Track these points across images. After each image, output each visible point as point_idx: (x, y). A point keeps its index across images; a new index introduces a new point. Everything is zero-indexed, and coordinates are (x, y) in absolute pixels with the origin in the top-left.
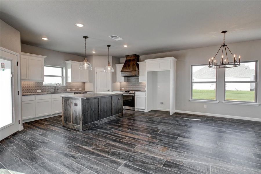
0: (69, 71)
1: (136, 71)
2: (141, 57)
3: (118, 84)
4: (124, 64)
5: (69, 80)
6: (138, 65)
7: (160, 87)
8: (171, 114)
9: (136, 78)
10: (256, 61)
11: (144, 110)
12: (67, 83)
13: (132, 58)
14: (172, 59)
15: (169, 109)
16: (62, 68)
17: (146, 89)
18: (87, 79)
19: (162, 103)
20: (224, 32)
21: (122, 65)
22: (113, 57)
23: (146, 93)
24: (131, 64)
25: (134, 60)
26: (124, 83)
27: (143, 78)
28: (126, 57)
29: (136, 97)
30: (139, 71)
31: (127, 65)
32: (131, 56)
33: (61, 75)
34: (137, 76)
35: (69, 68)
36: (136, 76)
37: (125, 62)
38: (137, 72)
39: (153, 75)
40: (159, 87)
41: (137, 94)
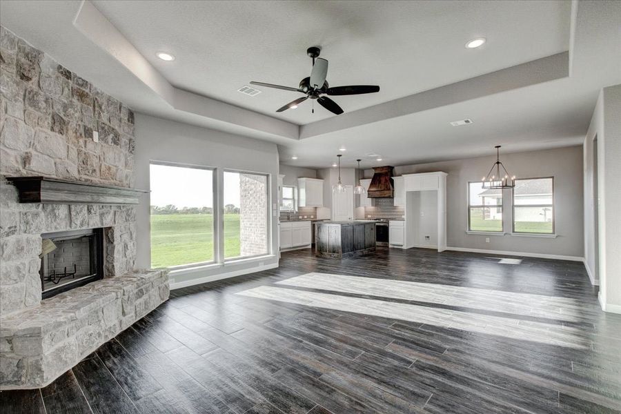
0: (303, 192)
1: (390, 189)
2: (397, 170)
3: (362, 209)
4: (371, 180)
5: (303, 204)
6: (392, 182)
7: (424, 213)
8: (439, 251)
9: (388, 200)
10: (553, 177)
11: (402, 246)
12: (299, 208)
13: (384, 171)
14: (440, 174)
15: (437, 245)
16: (293, 188)
17: (404, 217)
18: (321, 203)
19: (428, 237)
20: (498, 147)
21: (368, 182)
22: (356, 169)
23: (405, 222)
24: (383, 180)
25: (386, 174)
26: (371, 208)
27: (400, 201)
28: (375, 168)
29: (390, 228)
30: (393, 191)
31: (376, 180)
32: (382, 168)
33: (291, 197)
34: (391, 197)
35: (302, 188)
36: (389, 197)
37: (373, 175)
38: (391, 192)
39: (415, 196)
40: (422, 214)
41: (392, 223)
